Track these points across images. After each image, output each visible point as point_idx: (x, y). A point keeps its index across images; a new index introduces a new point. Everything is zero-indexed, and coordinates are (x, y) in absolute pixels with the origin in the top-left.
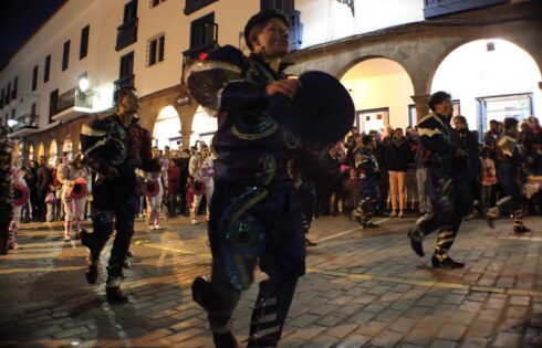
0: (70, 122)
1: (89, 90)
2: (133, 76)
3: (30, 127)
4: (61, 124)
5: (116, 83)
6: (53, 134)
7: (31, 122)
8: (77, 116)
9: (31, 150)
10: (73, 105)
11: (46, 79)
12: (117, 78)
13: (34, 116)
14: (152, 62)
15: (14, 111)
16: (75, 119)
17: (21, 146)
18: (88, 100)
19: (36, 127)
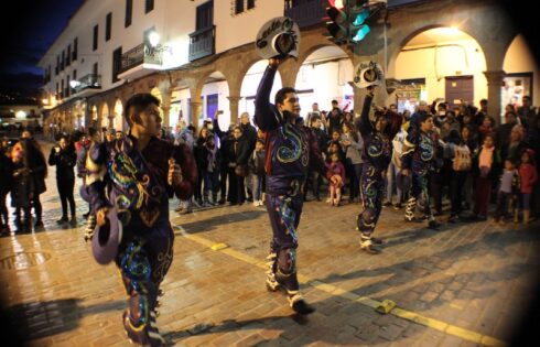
0: (137, 80)
1: (159, 46)
2: (214, 27)
3: (93, 87)
4: (126, 83)
5: (191, 36)
6: (117, 93)
7: (94, 82)
8: (146, 73)
9: (95, 109)
10: (142, 62)
11: (108, 37)
12: (193, 30)
13: (96, 76)
14: (239, 9)
15: (75, 72)
16: (143, 78)
17: (84, 106)
18: (158, 56)
19: (99, 87)
